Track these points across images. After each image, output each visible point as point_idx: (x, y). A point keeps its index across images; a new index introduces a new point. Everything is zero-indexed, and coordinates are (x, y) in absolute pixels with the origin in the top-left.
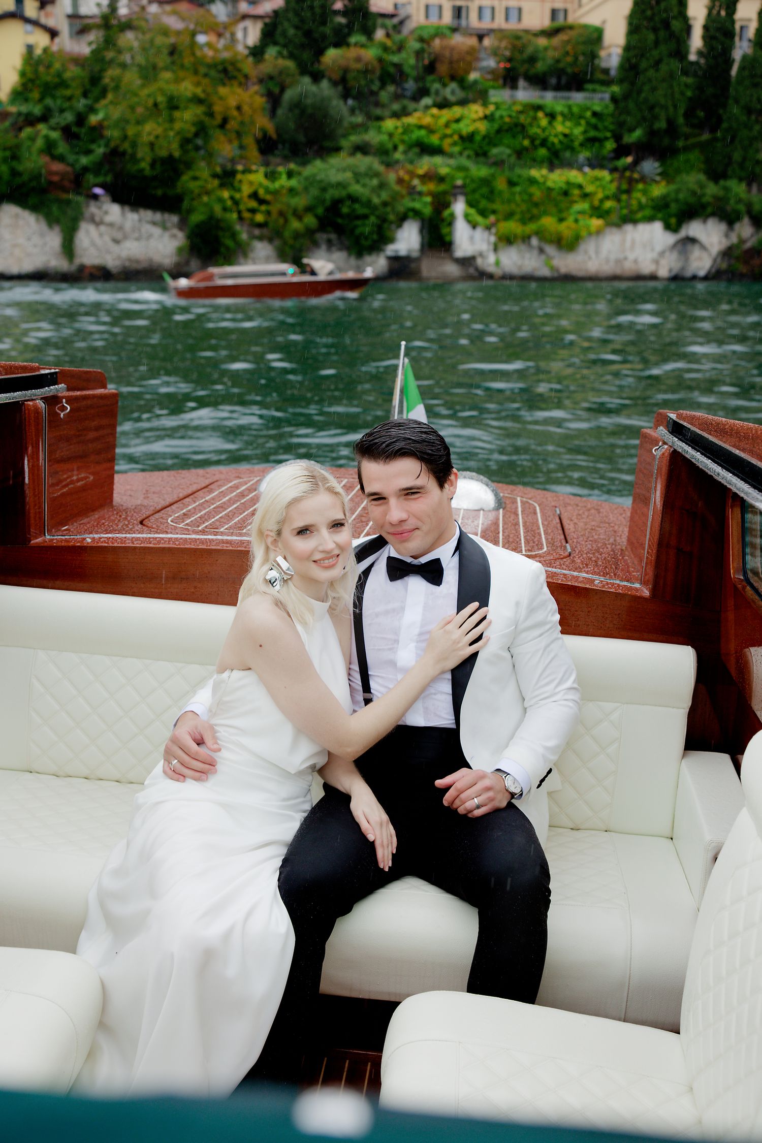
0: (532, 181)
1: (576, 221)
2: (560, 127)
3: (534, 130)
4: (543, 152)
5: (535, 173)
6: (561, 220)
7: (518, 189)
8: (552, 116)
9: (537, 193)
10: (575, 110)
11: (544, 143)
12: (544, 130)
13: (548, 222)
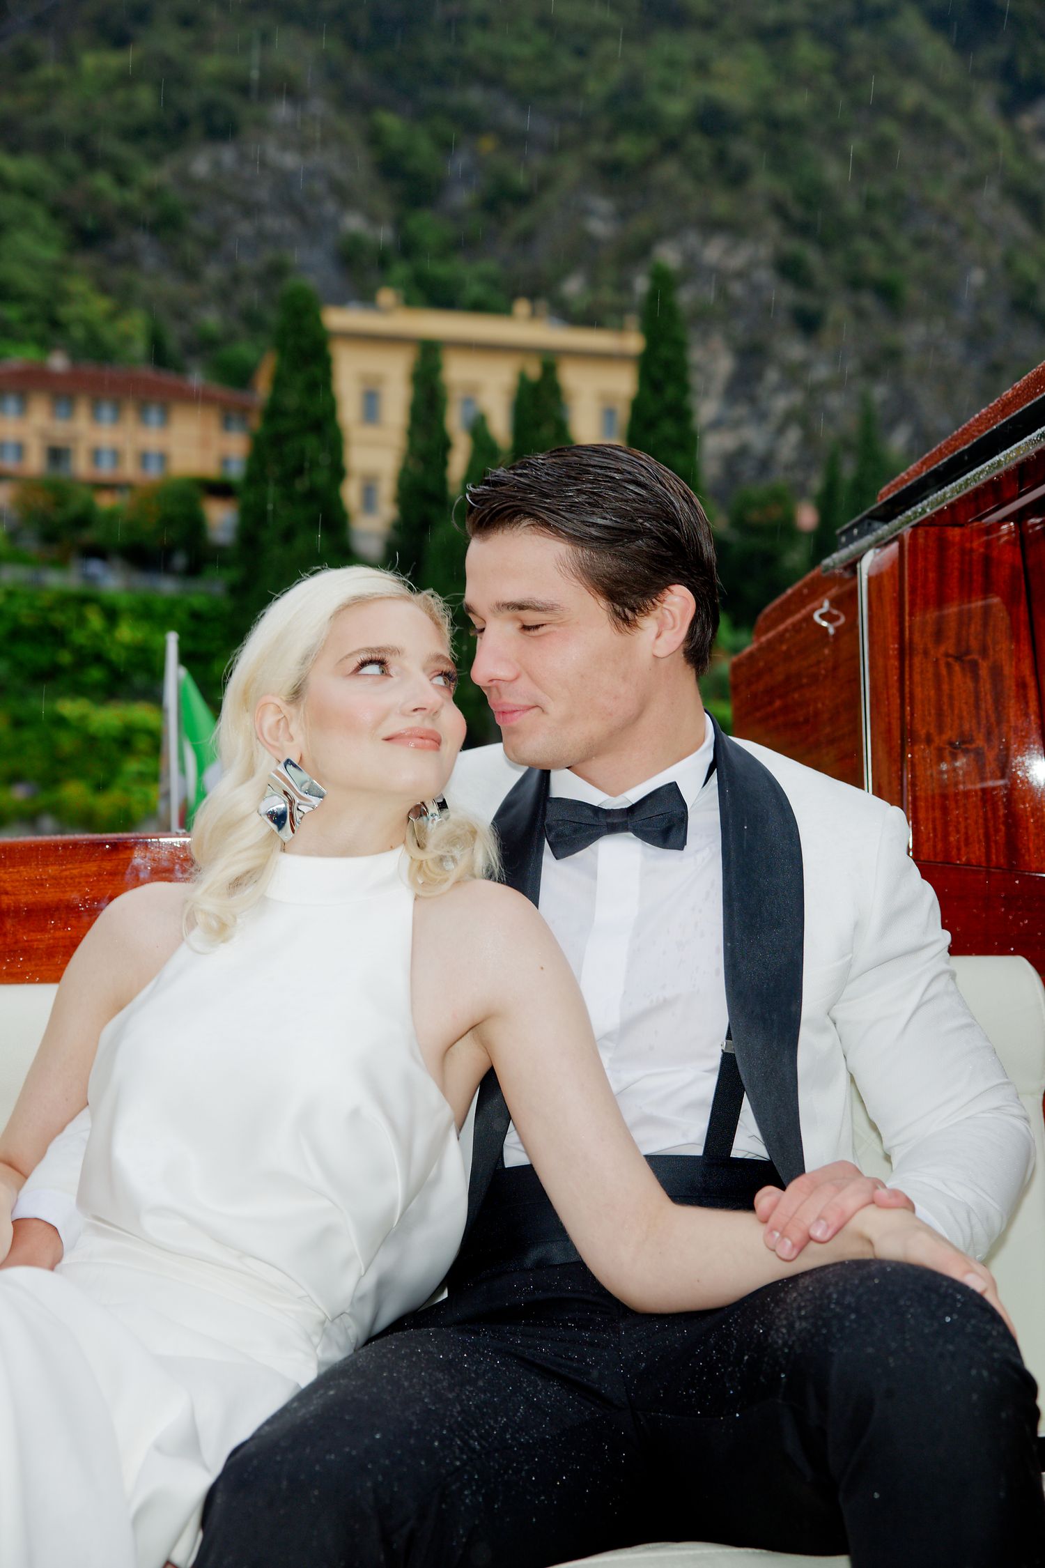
0: (60, 722)
1: (126, 790)
2: (127, 633)
3: (79, 637)
4: (96, 674)
5: (70, 708)
6: (101, 787)
7: (28, 735)
8: (112, 615)
9: (67, 742)
10: (160, 606)
11: (99, 658)
12: (96, 635)
13: (75, 792)
